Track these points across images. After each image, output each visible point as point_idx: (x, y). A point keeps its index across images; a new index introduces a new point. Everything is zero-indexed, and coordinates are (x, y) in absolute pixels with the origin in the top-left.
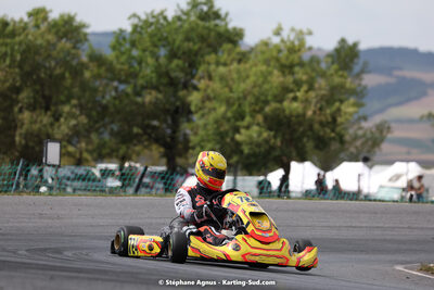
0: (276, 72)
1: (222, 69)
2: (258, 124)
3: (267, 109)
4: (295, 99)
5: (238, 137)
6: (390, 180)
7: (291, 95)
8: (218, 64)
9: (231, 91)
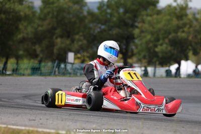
0: (175, 19)
1: (149, 18)
2: (166, 44)
3: (170, 37)
4: (183, 32)
5: (157, 50)
7: (181, 30)
8: (147, 15)
9: (153, 28)
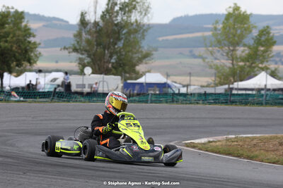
6: (51, 81)
